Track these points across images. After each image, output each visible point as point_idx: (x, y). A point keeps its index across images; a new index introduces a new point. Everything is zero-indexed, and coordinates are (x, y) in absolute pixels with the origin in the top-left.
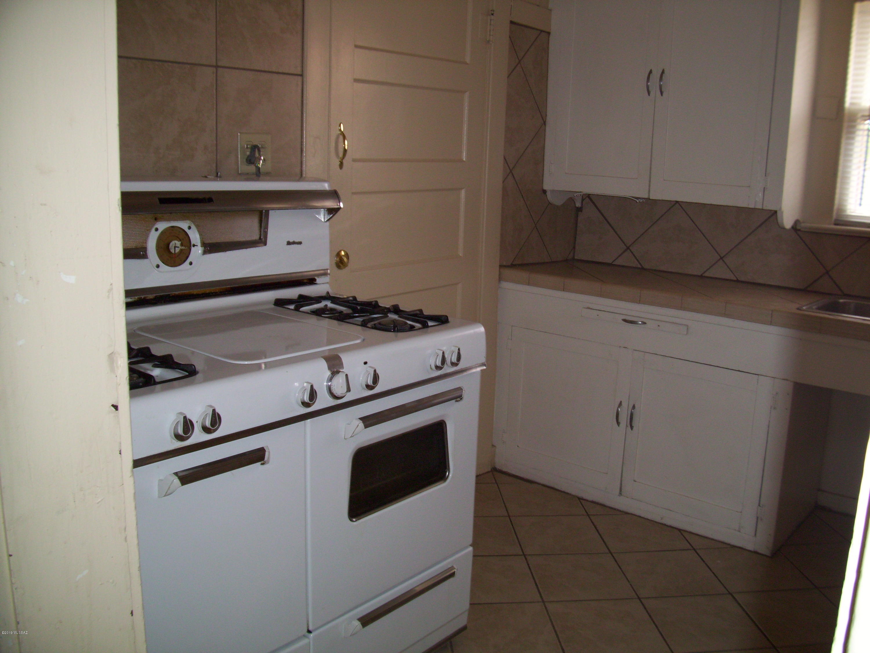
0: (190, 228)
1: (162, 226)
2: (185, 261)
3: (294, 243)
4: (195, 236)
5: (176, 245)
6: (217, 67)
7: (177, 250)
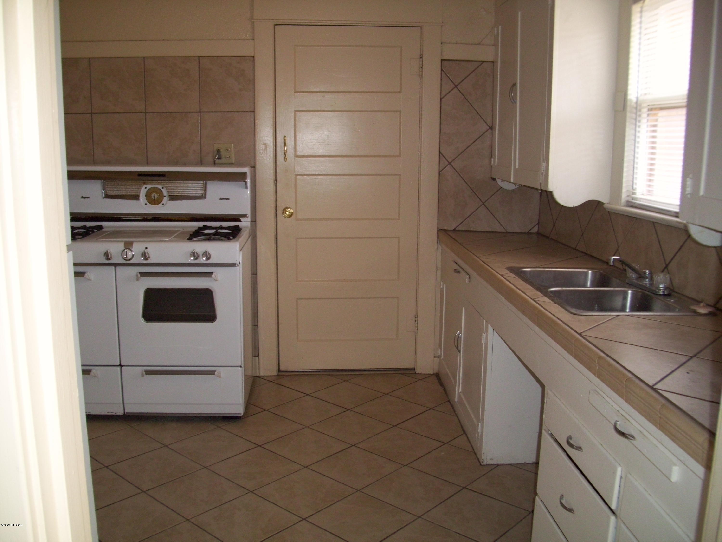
0: (163, 188)
1: (149, 186)
2: (160, 203)
3: (224, 199)
4: (165, 192)
5: (155, 196)
6: (200, 112)
7: (156, 198)
